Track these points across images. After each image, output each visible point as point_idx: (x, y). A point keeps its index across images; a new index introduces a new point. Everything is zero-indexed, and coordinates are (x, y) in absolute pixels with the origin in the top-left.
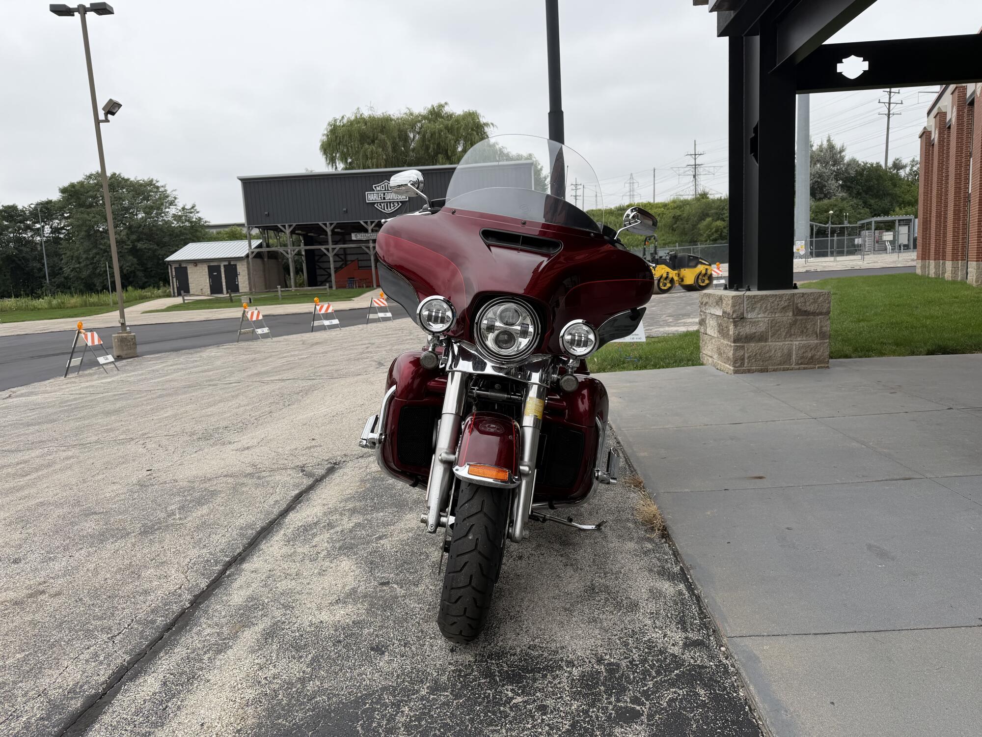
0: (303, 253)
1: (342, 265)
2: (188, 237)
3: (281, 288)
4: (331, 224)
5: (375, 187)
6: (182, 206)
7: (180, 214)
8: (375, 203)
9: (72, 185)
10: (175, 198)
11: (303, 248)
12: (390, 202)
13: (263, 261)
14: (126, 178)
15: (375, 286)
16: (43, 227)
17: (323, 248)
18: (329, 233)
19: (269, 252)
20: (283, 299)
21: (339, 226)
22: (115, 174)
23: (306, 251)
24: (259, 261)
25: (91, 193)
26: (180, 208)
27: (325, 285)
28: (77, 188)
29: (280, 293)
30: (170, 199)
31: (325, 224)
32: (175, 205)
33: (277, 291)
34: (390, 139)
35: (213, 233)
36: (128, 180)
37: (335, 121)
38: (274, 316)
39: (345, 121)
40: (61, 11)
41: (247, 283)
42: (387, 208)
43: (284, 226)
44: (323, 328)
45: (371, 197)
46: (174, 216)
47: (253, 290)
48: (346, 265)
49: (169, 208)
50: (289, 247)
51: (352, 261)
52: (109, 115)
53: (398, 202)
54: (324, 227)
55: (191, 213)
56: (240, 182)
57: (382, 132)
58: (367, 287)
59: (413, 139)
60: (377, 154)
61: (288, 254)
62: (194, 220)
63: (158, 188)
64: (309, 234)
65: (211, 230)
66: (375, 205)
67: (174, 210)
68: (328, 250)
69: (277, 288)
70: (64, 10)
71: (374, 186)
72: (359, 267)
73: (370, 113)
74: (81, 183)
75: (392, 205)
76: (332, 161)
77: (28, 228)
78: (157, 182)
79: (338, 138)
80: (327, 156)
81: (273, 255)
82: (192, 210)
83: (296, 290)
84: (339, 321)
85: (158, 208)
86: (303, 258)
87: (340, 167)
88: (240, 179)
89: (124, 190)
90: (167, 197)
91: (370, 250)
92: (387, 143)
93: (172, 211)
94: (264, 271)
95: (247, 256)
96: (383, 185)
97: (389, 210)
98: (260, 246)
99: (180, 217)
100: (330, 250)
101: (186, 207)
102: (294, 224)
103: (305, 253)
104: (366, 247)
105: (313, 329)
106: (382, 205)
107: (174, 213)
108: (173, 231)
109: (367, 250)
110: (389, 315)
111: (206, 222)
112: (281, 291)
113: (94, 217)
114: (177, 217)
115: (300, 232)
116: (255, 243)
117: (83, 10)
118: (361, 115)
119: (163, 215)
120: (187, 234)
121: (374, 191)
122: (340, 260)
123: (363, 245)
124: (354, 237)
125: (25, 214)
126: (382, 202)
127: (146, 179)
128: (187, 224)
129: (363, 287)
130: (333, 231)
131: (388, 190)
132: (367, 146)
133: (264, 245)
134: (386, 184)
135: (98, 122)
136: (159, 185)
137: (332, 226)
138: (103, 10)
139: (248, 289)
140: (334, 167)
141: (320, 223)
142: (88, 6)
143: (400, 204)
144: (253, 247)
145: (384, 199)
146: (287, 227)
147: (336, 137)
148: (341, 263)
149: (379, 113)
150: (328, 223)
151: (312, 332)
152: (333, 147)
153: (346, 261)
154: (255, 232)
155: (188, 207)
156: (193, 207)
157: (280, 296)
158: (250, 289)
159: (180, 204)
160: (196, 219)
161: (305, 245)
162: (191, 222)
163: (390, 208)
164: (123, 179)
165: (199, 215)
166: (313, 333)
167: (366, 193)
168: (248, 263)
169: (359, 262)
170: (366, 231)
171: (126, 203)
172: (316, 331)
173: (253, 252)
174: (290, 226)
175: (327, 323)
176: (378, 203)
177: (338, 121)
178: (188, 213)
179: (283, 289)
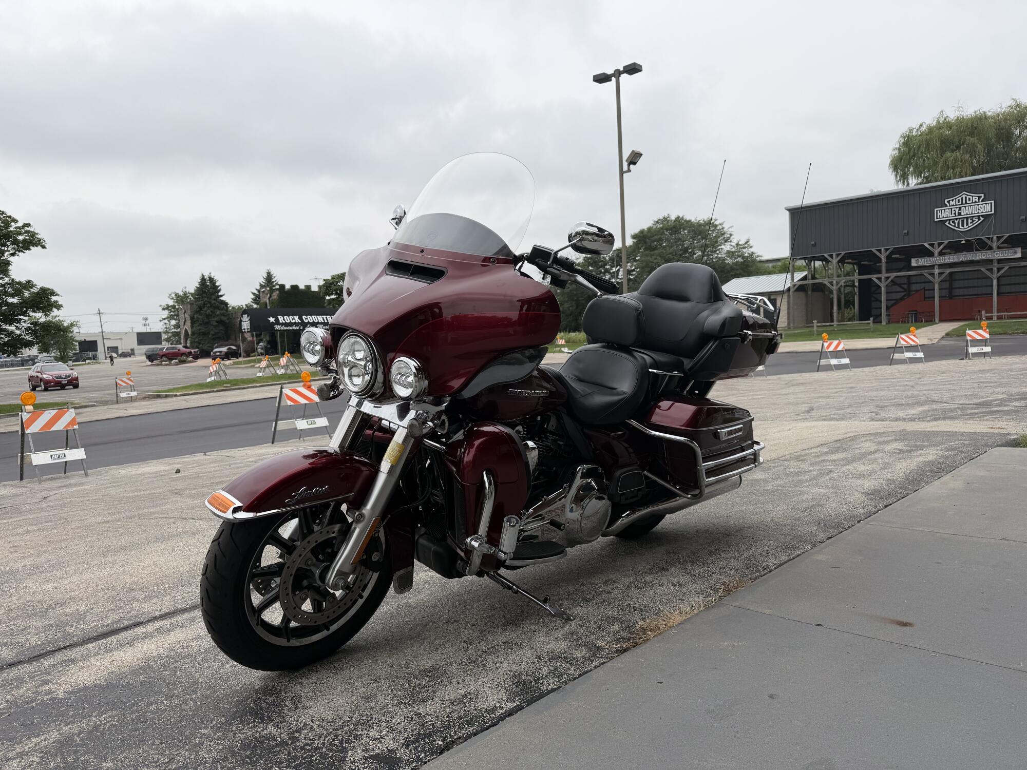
0: (857, 284)
1: (905, 295)
2: (738, 272)
3: (818, 323)
4: (887, 250)
5: (949, 202)
6: (736, 242)
7: (733, 250)
8: (946, 221)
9: (642, 232)
10: (731, 235)
11: (856, 277)
12: (967, 218)
13: (807, 294)
14: (688, 219)
15: (937, 321)
16: (619, 270)
17: (874, 277)
18: (884, 260)
19: (814, 284)
20: (817, 335)
21: (896, 251)
22: (679, 217)
23: (860, 281)
24: (802, 294)
25: (656, 237)
26: (734, 244)
27: (869, 320)
28: (645, 233)
29: (815, 328)
30: (726, 236)
31: (880, 251)
32: (731, 242)
33: (813, 327)
34: (982, 142)
35: (769, 267)
36: (690, 221)
37: (911, 131)
38: (797, 353)
39: (923, 129)
40: (601, 79)
41: (786, 318)
42: (963, 225)
43: (831, 256)
44: (829, 368)
45: (942, 214)
46: (728, 252)
47: (792, 325)
48: (909, 295)
49: (725, 245)
50: (835, 278)
51: (917, 291)
52: (631, 166)
53: (978, 216)
54: (878, 253)
55: (744, 248)
56: (788, 212)
57: (972, 134)
58: (926, 321)
59: (1019, 136)
60: (961, 161)
61: (832, 285)
62: (746, 255)
63: (716, 226)
64: (862, 263)
65: (767, 265)
66: (947, 224)
67: (728, 247)
68: (879, 279)
69: (813, 323)
70: (603, 77)
71: (946, 200)
72: (925, 298)
73: (957, 114)
74: (650, 229)
75: (970, 221)
76: (904, 177)
77: (607, 271)
78: (716, 220)
79: (912, 150)
80: (897, 172)
81: (819, 288)
82: (746, 246)
83: (838, 325)
84: (850, 360)
85: (713, 246)
86: (856, 290)
87: (913, 182)
88: (787, 210)
89: (686, 231)
90: (723, 234)
91: (934, 278)
92: (977, 147)
93: (726, 247)
94: (807, 304)
95: (789, 289)
96: (960, 198)
97: (965, 227)
98: (805, 278)
99: (733, 252)
100: (882, 279)
101: (740, 243)
102: (843, 253)
103: (859, 284)
104: (930, 274)
105: (819, 369)
106: (956, 222)
107: (729, 249)
108: (724, 267)
109: (930, 278)
110: (920, 355)
111: (758, 256)
112: (818, 326)
113: (655, 259)
114: (730, 254)
115: (850, 261)
116: (799, 276)
117: (618, 74)
118: (945, 119)
119: (718, 252)
120: (737, 270)
121: (946, 206)
122: (902, 290)
123: (925, 272)
124: (914, 263)
125: (605, 259)
126: (957, 219)
127: (706, 219)
128: (740, 260)
129: (922, 321)
130: (888, 258)
131: (966, 203)
132: (949, 154)
133: (810, 276)
134: (964, 196)
135: (622, 173)
136: (717, 224)
137: (888, 252)
138: (633, 69)
139: (786, 324)
140: (906, 184)
141: (873, 250)
142: (622, 69)
143: (982, 219)
144: (795, 281)
145: (960, 214)
146: (834, 256)
147: (910, 150)
148: (903, 294)
149: (970, 111)
150: (883, 249)
151: (818, 371)
152: (904, 161)
153: (910, 291)
154: (801, 263)
155: (742, 242)
156: (746, 243)
157: (815, 332)
158: (789, 324)
159: (734, 240)
160: (749, 254)
161: (860, 274)
162: (743, 257)
163: (967, 224)
164: (685, 221)
165: (752, 250)
166: (819, 373)
167: (936, 210)
168: (789, 297)
169: (926, 292)
170: (931, 254)
171: (687, 244)
172: (822, 371)
173: (794, 285)
174: (838, 255)
175: (834, 362)
176: (950, 220)
177: (915, 130)
178: (741, 248)
179: (819, 324)
